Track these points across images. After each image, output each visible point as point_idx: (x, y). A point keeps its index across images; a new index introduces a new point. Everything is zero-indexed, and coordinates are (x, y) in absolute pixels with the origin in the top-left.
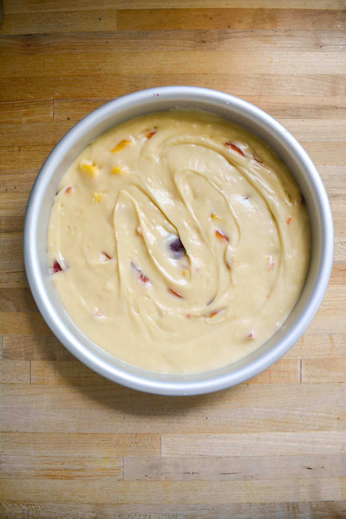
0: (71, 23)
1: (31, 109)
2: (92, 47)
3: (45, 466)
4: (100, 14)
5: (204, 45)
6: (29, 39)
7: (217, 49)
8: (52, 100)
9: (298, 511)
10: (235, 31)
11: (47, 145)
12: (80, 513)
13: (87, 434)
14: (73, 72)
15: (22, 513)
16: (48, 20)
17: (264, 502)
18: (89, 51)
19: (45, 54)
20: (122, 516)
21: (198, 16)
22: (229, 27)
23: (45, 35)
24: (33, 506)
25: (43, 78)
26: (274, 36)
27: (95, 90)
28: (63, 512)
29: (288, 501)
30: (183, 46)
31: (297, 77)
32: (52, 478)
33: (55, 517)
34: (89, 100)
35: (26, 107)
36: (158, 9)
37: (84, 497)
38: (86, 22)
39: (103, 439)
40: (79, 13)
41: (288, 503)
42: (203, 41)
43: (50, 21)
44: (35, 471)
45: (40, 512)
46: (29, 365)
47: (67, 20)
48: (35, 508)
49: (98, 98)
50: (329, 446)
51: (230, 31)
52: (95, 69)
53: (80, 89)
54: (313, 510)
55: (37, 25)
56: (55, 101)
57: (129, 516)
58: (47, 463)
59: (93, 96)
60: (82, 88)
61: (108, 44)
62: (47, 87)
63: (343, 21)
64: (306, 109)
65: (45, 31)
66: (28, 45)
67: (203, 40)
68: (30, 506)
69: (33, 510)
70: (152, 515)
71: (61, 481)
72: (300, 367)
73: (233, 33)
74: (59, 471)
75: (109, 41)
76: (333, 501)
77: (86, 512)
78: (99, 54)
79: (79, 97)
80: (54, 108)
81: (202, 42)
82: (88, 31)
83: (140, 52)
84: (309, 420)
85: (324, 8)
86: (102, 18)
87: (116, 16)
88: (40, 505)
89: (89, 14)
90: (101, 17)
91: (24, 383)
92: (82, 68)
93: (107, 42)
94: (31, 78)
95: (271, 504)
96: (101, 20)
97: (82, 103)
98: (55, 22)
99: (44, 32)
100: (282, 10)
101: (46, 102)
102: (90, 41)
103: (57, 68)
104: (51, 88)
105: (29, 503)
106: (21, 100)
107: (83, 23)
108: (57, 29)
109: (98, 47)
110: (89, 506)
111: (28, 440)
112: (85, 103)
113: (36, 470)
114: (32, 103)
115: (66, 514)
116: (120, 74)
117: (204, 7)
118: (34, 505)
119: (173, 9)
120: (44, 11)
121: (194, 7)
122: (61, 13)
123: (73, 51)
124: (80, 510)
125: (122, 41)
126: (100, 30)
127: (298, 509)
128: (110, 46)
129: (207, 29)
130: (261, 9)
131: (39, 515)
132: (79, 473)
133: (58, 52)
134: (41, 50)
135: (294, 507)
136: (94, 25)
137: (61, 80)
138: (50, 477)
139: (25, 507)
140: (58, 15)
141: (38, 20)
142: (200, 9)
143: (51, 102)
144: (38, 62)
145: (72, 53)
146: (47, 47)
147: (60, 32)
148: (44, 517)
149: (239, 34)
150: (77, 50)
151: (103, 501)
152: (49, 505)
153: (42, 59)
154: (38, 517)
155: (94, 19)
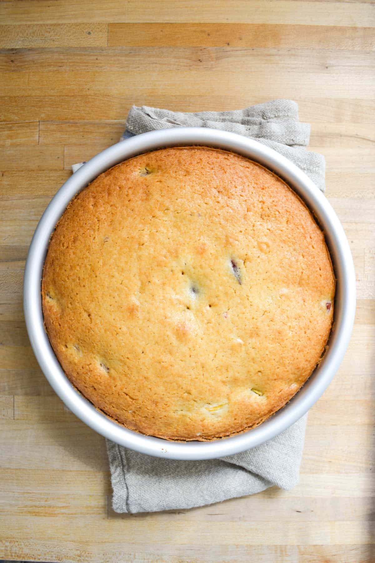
0: (58, 38)
1: (16, 132)
2: (81, 64)
3: (29, 503)
4: (89, 28)
5: (201, 64)
6: (13, 54)
7: (214, 70)
8: (37, 122)
9: (286, 554)
10: (235, 49)
11: (32, 171)
12: (64, 550)
13: (71, 471)
14: (60, 92)
15: (5, 549)
16: (34, 33)
17: (251, 544)
18: (78, 68)
19: (30, 71)
20: (106, 554)
21: (195, 31)
22: (228, 44)
23: (31, 50)
24: (16, 543)
25: (28, 97)
26: (276, 55)
27: (83, 112)
28: (46, 549)
29: (276, 544)
30: (178, 65)
32: (36, 515)
33: (39, 554)
34: (77, 123)
35: (10, 129)
36: (151, 23)
37: (68, 535)
38: (74, 36)
39: (88, 477)
40: (67, 26)
41: (276, 546)
42: (200, 60)
43: (36, 34)
44: (19, 507)
45: (23, 548)
46: (12, 400)
47: (54, 34)
48: (18, 545)
49: (86, 121)
50: (319, 490)
51: (228, 48)
52: (83, 88)
53: (67, 110)
54: (302, 553)
55: (22, 39)
56: (40, 123)
57: (113, 555)
58: (31, 500)
59: (81, 119)
60: (69, 109)
61: (97, 61)
62: (33, 108)
63: (352, 40)
65: (30, 46)
66: (12, 61)
67: (200, 59)
68: (13, 542)
69: (16, 547)
70: (136, 554)
71: (44, 518)
73: (232, 51)
74: (42, 508)
75: (99, 58)
76: (322, 545)
77: (69, 550)
78: (88, 72)
79: (66, 119)
80: (39, 131)
81: (198, 61)
82: (76, 46)
83: (132, 71)
85: (333, 25)
86: (92, 33)
87: (107, 30)
88: (23, 542)
89: (78, 27)
90: (90, 30)
91: (8, 418)
92: (69, 87)
93: (97, 59)
94: (15, 97)
95: (258, 546)
96: (90, 34)
97: (69, 126)
98: (41, 36)
99: (28, 47)
100: (287, 26)
101: (30, 124)
102: (79, 58)
103: (43, 87)
104: (36, 109)
105: (12, 540)
106: (4, 121)
107: (71, 37)
108: (43, 43)
109: (87, 64)
110: (72, 544)
111: (12, 476)
112: (72, 126)
113: (19, 506)
114: (17, 125)
115: (50, 551)
116: (110, 95)
117: (202, 22)
118: (17, 542)
119: (168, 23)
120: (29, 23)
121: (191, 22)
122: (47, 26)
123: (60, 68)
124: (64, 548)
125: (113, 59)
126: (89, 46)
127: (286, 552)
128: (100, 63)
129: (204, 46)
130: (264, 24)
131: (22, 552)
132: (63, 511)
133: (44, 69)
134: (27, 66)
135: (281, 551)
136: (83, 40)
137: (47, 100)
138: (34, 514)
139: (8, 544)
140: (44, 27)
141: (23, 33)
142: (197, 24)
143: (36, 124)
144: (22, 79)
145: (58, 70)
146: (32, 63)
147: (46, 46)
148: (27, 554)
149: (239, 53)
150: (64, 68)
151: (88, 540)
152: (33, 542)
153: (28, 77)
154: (21, 554)
155: (82, 33)
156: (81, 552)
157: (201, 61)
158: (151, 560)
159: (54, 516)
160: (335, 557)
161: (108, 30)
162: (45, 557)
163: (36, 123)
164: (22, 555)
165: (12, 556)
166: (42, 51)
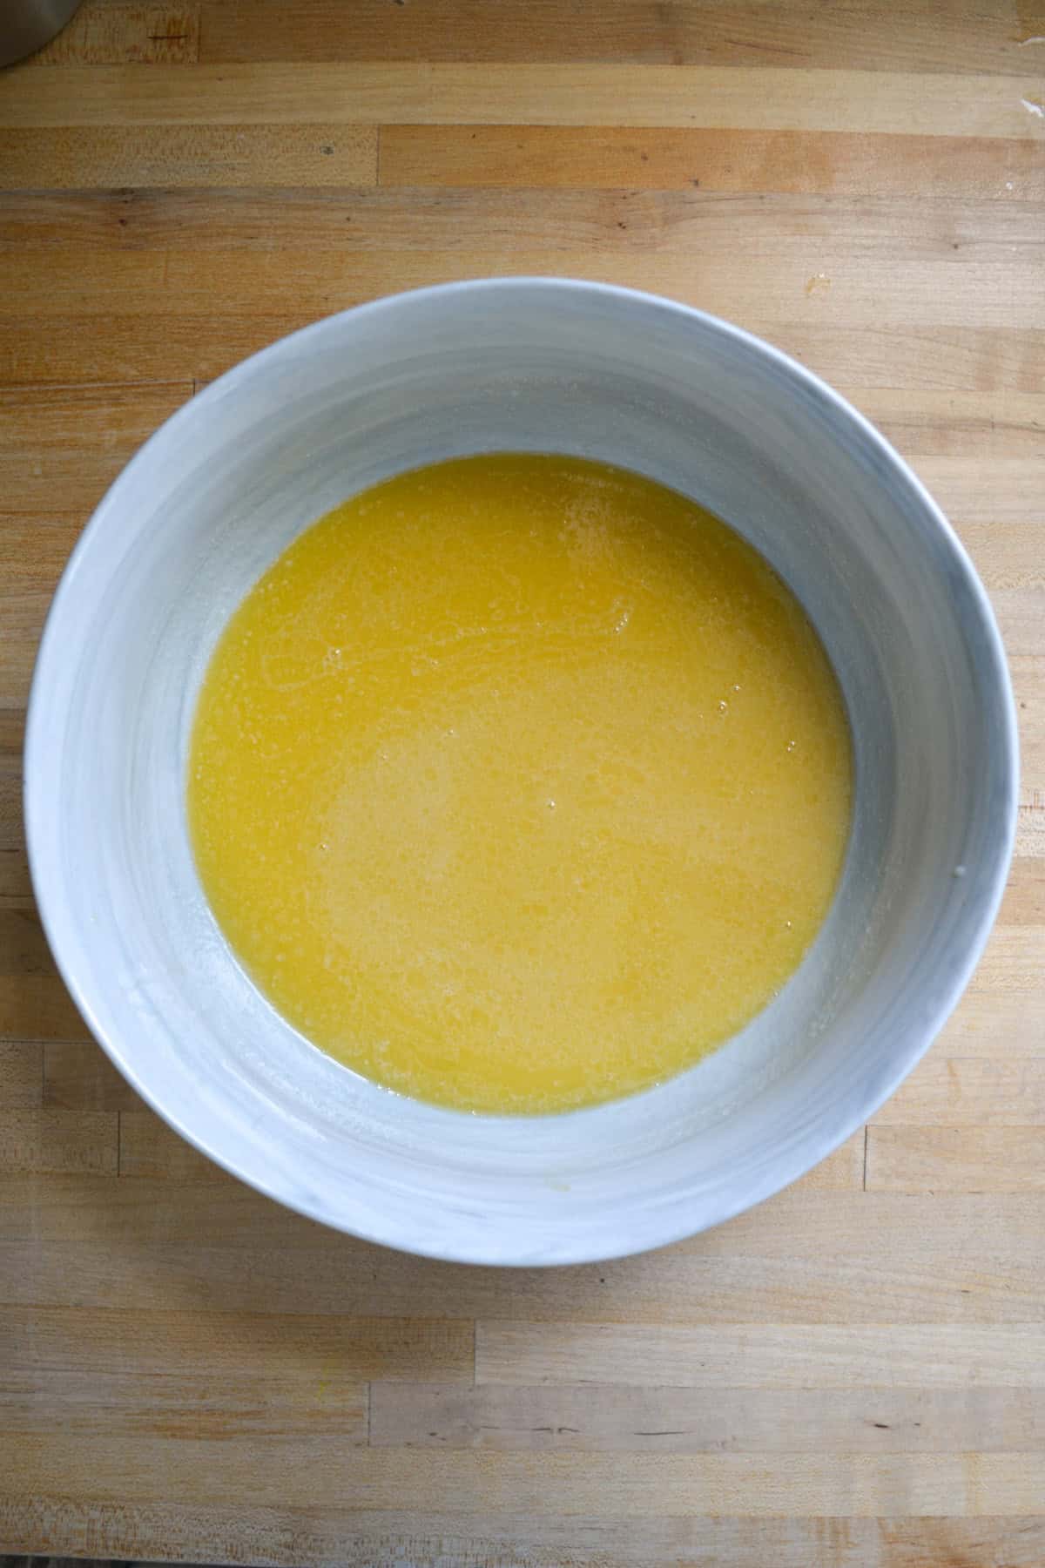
0: (246, 161)
1: (130, 408)
2: (306, 233)
3: (156, 1401)
4: (328, 137)
5: (623, 234)
6: (126, 202)
7: (658, 249)
8: (188, 383)
9: (848, 1543)
10: (713, 195)
12: (247, 1532)
14: (250, 304)
15: (88, 1530)
16: (181, 148)
17: (753, 1514)
18: (297, 242)
19: (171, 248)
20: (363, 1542)
21: (609, 148)
22: (696, 183)
23: (169, 192)
24: (118, 1511)
25: (166, 318)
26: (822, 212)
28: (200, 1530)
29: (820, 1514)
30: (564, 237)
31: (886, 333)
32: (173, 1436)
33: (181, 1542)
35: (116, 401)
36: (494, 126)
37: (261, 1489)
38: (289, 159)
39: (316, 1331)
40: (270, 131)
41: (820, 1519)
42: (620, 224)
43: (186, 152)
44: (127, 1415)
45: (136, 1527)
46: (115, 1122)
47: (233, 151)
48: (125, 1517)
50: (935, 1367)
51: (698, 194)
52: (312, 296)
54: (890, 1540)
55: (148, 164)
56: (197, 386)
57: (382, 1543)
58: (160, 1395)
61: (351, 225)
62: (175, 345)
63: (1022, 174)
64: (907, 426)
65: (171, 183)
66: (122, 222)
67: (620, 221)
68: (110, 1509)
69: (118, 1522)
70: (445, 1542)
71: (197, 1443)
72: (863, 1146)
73: (706, 201)
74: (191, 1417)
75: (354, 215)
76: (944, 1518)
77: (263, 1529)
78: (324, 252)
81: (618, 228)
82: (294, 184)
83: (440, 252)
84: (885, 1293)
85: (970, 134)
86: (335, 149)
87: (375, 144)
88: (139, 1510)
89: (297, 135)
90: (330, 143)
91: (102, 1173)
92: (275, 292)
93: (348, 219)
94: (129, 317)
95: (773, 1519)
96: (332, 152)
98: (199, 156)
99: (166, 185)
100: (851, 135)
101: (171, 388)
102: (300, 214)
103: (205, 291)
104: (187, 349)
105: (109, 1503)
106: (100, 380)
107: (279, 160)
108: (205, 175)
109: (322, 233)
110: (272, 1514)
111: (111, 1330)
113: (131, 1412)
114: (133, 390)
115: (209, 1535)
117: (627, 125)
118: (122, 1508)
119: (537, 126)
120: (168, 122)
121: (599, 123)
122: (217, 130)
123: (249, 241)
124: (248, 1524)
125: (390, 219)
126: (326, 184)
127: (846, 1536)
128: (356, 230)
129: (632, 187)
130: (789, 131)
131: (135, 1535)
132: (246, 1423)
133: (208, 245)
134: (160, 235)
135: (835, 1531)
136: (312, 168)
137: (215, 325)
138: (169, 1433)
139: (95, 1514)
140: (208, 133)
141: (151, 149)
142: (614, 129)
143: (187, 389)
144: (150, 270)
145: (246, 247)
146: (178, 228)
147: (215, 184)
148: (149, 1542)
149: (723, 206)
150: (261, 241)
151: (313, 1502)
152: (164, 1510)
153: (163, 264)
154: (133, 1542)
155: (310, 149)
156: (295, 1536)
157: (624, 227)
158: (484, 1558)
159: (222, 1439)
160: (978, 1549)
161: (378, 142)
162: (197, 1551)
163: (186, 386)
164: (135, 1545)
165: (107, 1547)
166: (203, 195)
